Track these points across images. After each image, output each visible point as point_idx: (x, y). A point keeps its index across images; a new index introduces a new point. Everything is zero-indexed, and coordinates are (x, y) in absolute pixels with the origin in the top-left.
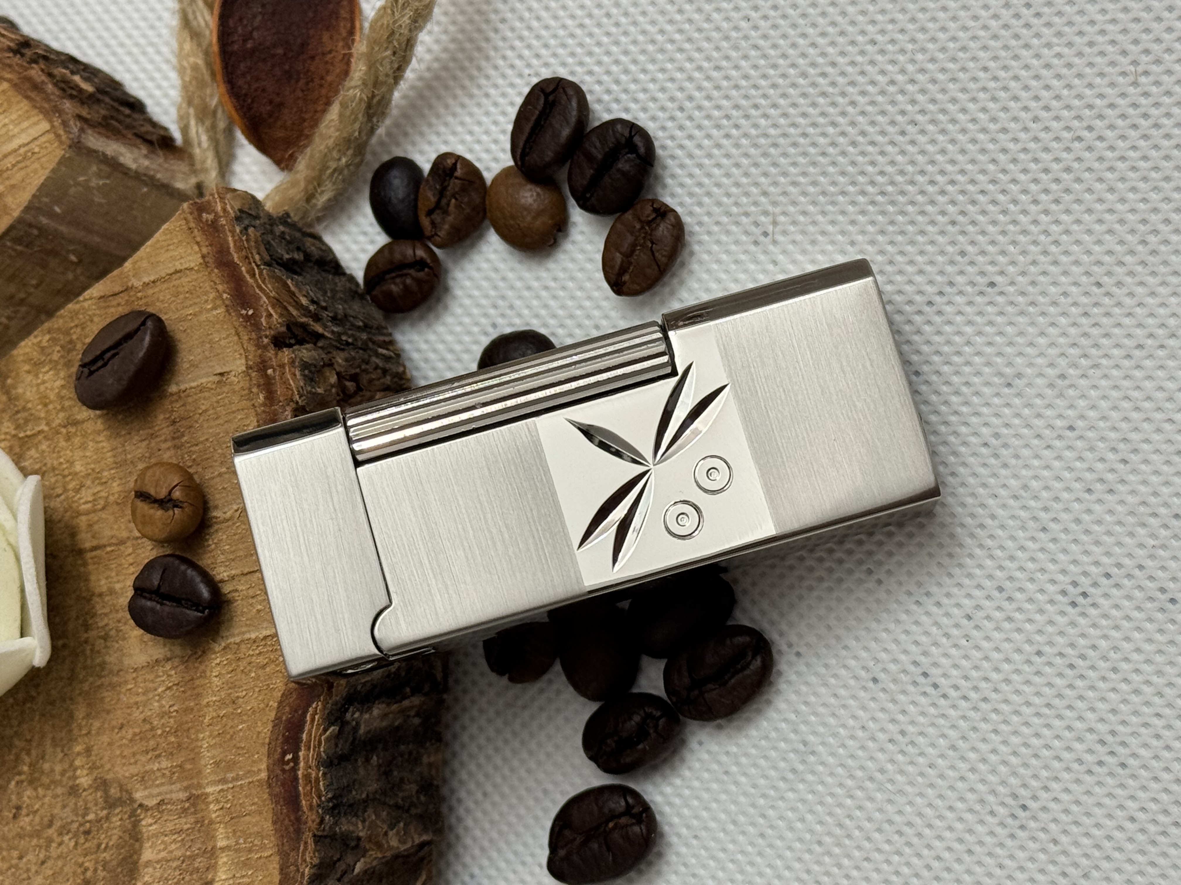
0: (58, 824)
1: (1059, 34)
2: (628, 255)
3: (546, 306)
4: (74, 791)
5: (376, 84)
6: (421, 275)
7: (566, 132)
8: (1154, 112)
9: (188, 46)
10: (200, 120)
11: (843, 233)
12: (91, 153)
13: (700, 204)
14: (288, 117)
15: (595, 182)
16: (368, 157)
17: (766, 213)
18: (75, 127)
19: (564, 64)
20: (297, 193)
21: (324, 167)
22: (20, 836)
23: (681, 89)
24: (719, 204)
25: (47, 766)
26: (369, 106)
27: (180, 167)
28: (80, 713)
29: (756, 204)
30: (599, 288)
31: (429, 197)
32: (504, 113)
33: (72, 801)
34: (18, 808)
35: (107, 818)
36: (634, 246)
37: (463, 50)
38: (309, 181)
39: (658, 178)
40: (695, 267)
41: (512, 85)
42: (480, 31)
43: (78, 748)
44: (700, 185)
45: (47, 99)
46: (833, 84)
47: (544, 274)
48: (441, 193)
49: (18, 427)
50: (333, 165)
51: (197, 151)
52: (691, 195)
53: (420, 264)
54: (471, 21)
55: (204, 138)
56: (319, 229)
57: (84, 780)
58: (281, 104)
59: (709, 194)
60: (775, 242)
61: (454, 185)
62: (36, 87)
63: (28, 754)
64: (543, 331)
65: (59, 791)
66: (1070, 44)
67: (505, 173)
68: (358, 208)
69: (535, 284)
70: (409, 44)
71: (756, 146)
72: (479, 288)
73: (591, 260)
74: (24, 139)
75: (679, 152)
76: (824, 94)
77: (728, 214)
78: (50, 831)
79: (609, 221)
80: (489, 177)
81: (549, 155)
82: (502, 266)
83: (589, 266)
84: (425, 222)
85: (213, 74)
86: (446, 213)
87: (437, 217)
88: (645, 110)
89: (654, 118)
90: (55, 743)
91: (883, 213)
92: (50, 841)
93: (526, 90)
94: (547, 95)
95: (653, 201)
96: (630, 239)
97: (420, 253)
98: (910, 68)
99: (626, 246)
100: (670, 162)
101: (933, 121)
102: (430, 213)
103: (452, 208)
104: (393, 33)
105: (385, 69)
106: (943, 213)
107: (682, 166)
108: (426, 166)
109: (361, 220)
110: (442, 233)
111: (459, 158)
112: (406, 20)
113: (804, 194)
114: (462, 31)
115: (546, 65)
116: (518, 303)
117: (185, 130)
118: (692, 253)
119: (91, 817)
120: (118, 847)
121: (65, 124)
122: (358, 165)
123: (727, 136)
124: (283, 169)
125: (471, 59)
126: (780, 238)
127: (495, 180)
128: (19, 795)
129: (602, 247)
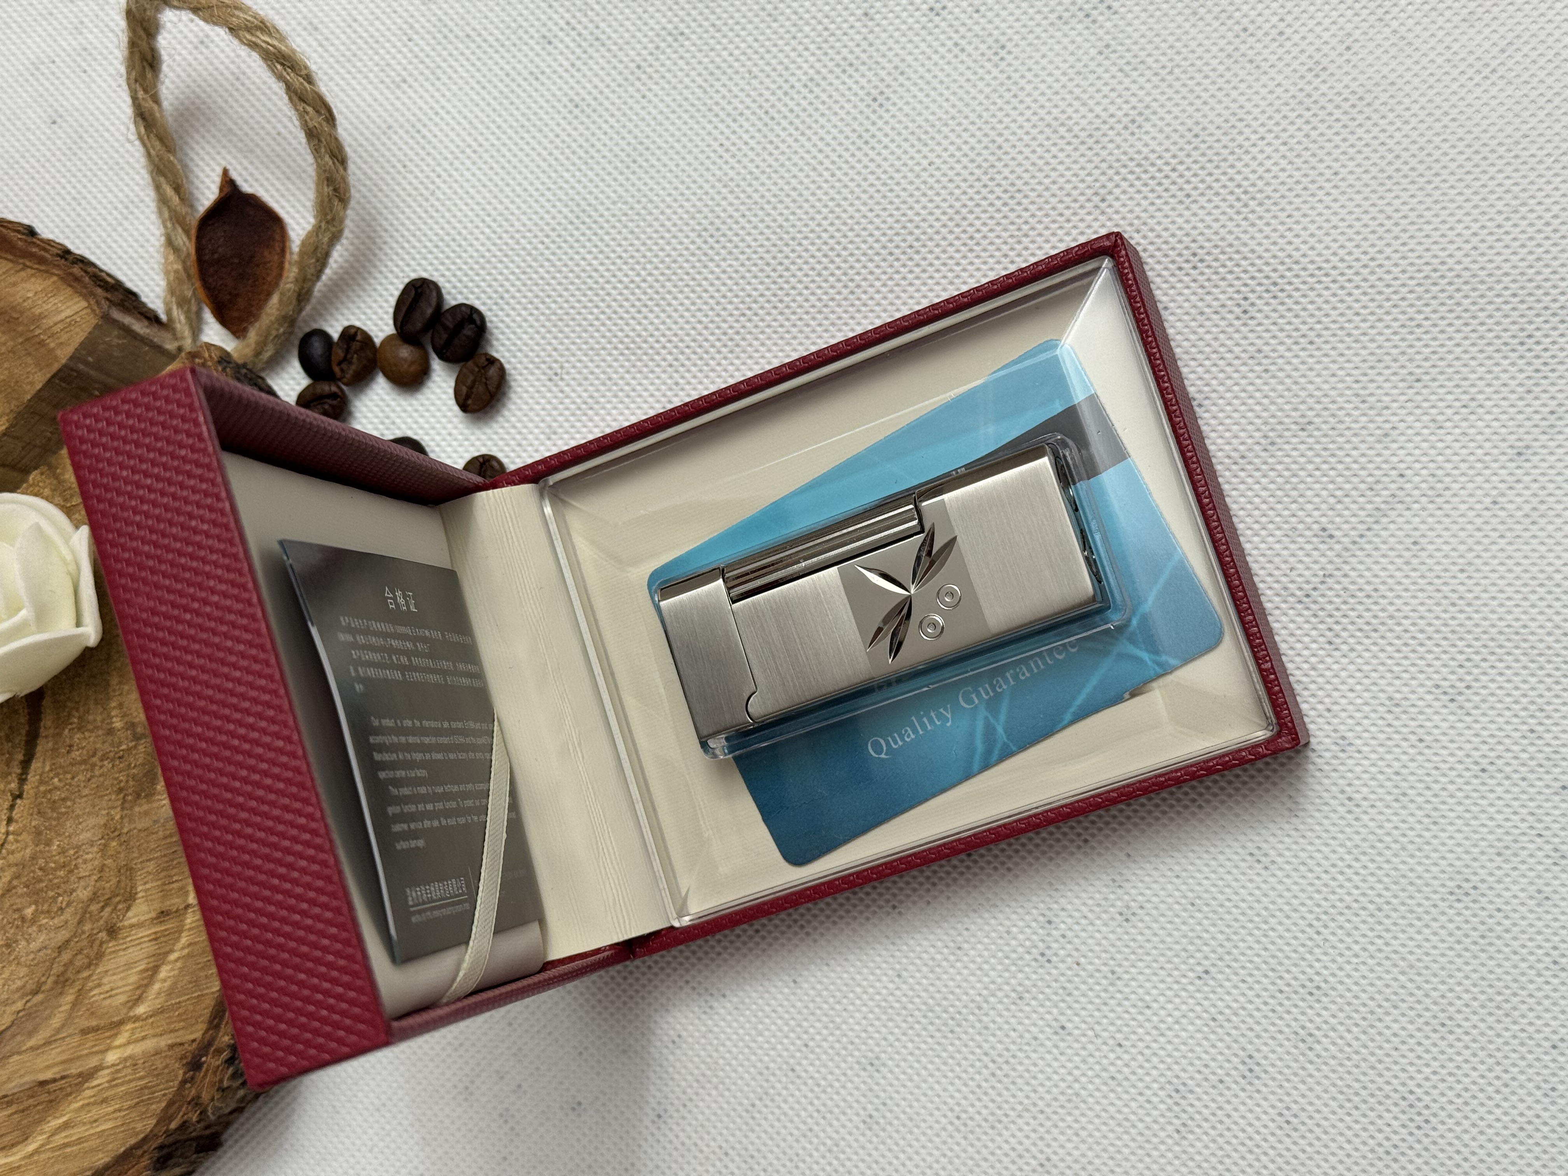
0: (100, 754)
1: (730, 253)
2: (471, 388)
3: (416, 422)
4: (111, 732)
5: (305, 280)
6: (335, 402)
7: (429, 311)
8: (786, 299)
9: (172, 258)
10: (180, 305)
11: (604, 373)
12: (115, 321)
13: (515, 357)
14: (241, 303)
15: (448, 343)
16: (296, 330)
17: (556, 361)
18: (105, 304)
19: (425, 270)
20: (249, 351)
21: (269, 334)
22: (72, 764)
23: (502, 286)
24: (527, 356)
25: (91, 718)
26: (299, 295)
27: (167, 335)
28: (114, 681)
29: (550, 356)
30: (451, 410)
31: (338, 353)
32: (387, 301)
33: (110, 738)
34: (71, 746)
35: (135, 747)
36: (474, 382)
37: (358, 261)
38: (257, 343)
39: (488, 342)
40: (513, 396)
41: (392, 283)
42: (369, 249)
43: (113, 704)
44: (515, 344)
45: (85, 287)
46: (596, 282)
47: (415, 402)
48: (347, 351)
49: (65, 500)
50: (274, 333)
51: (178, 326)
52: (509, 351)
53: (334, 396)
54: (363, 243)
55: (182, 318)
56: (263, 375)
57: (118, 724)
58: (237, 295)
59: (520, 350)
60: (562, 379)
61: (355, 346)
62: (77, 279)
63: (77, 710)
64: (415, 437)
65: (100, 732)
66: (737, 259)
67: (388, 339)
68: (288, 362)
69: (409, 409)
70: (327, 255)
71: (549, 320)
72: (372, 411)
73: (445, 393)
74: (69, 312)
75: (501, 325)
76: (591, 289)
77: (532, 362)
78: (94, 759)
79: (457, 368)
80: (378, 341)
81: (419, 325)
82: (387, 397)
83: (444, 396)
84: (336, 369)
85: (189, 277)
86: (350, 363)
87: (344, 366)
88: (478, 298)
89: (484, 304)
90: (96, 703)
91: (628, 360)
92: (94, 765)
93: (401, 287)
94: (416, 289)
95: (486, 354)
96: (471, 378)
97: (334, 389)
98: (643, 273)
99: (469, 382)
100: (495, 331)
101: (657, 305)
102: (339, 364)
103: (355, 360)
104: (316, 248)
105: (311, 271)
106: (664, 360)
107: (503, 333)
108: (335, 336)
109: (291, 370)
110: (348, 376)
111: (358, 329)
112: (326, 240)
113: (580, 349)
114: (358, 249)
115: (414, 271)
116: (398, 421)
117: (169, 312)
118: (510, 387)
119: (124, 747)
120: (143, 765)
121: (98, 303)
122: (291, 333)
123: (531, 314)
124: (238, 337)
125: (364, 267)
126: (566, 377)
127: (383, 343)
128: (71, 738)
129: (453, 384)
